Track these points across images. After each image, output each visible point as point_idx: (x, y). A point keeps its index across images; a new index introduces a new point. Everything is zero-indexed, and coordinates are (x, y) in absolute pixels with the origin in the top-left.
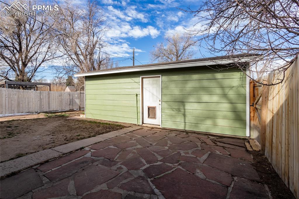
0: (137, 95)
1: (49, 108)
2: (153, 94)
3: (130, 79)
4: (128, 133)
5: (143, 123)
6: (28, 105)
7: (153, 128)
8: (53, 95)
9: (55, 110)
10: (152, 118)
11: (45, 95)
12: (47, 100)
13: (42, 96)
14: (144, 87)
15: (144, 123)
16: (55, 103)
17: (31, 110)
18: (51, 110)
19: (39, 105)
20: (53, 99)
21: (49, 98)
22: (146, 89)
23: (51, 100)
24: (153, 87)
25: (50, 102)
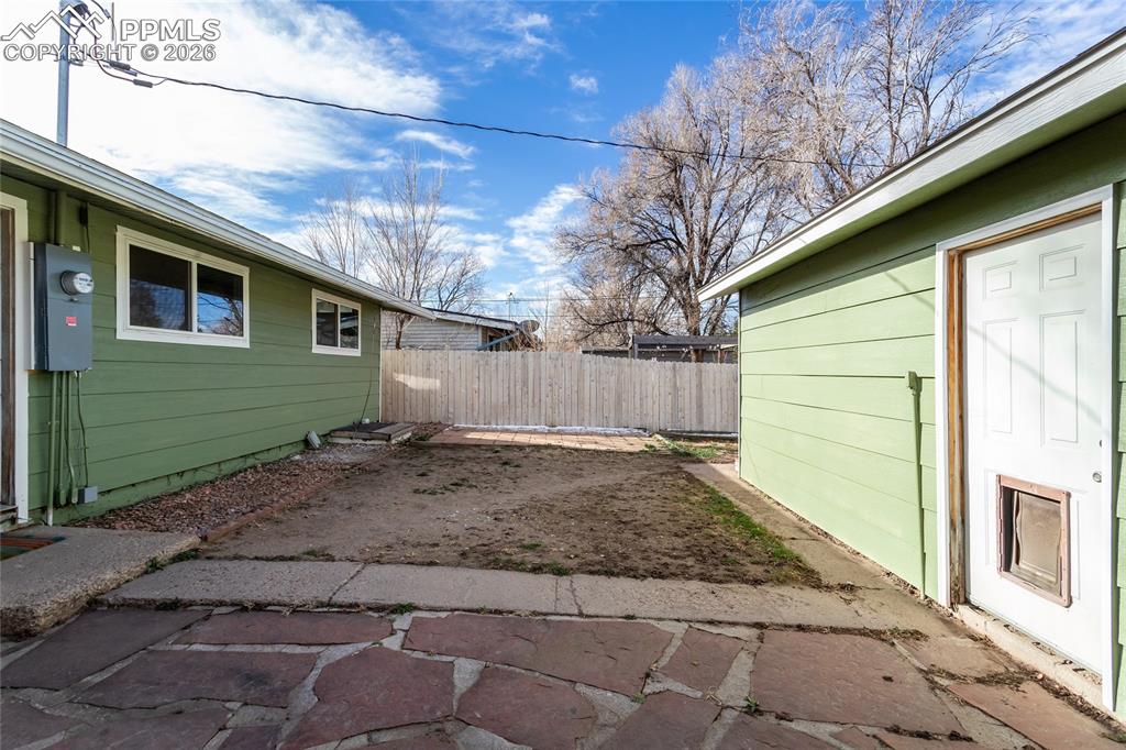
0: (916, 383)
1: (700, 421)
2: (1042, 379)
3: (882, 274)
4: (734, 624)
5: (967, 602)
6: (641, 405)
7: (1018, 676)
8: (711, 376)
9: (718, 430)
10: (1032, 582)
11: (687, 374)
12: (694, 392)
13: (681, 378)
14: (973, 319)
15: (974, 598)
16: (718, 405)
17: (648, 422)
18: (706, 429)
19: (669, 409)
20: (714, 391)
21: (699, 386)
22: (985, 337)
23: (705, 394)
24: (1042, 318)
25: (705, 401)
